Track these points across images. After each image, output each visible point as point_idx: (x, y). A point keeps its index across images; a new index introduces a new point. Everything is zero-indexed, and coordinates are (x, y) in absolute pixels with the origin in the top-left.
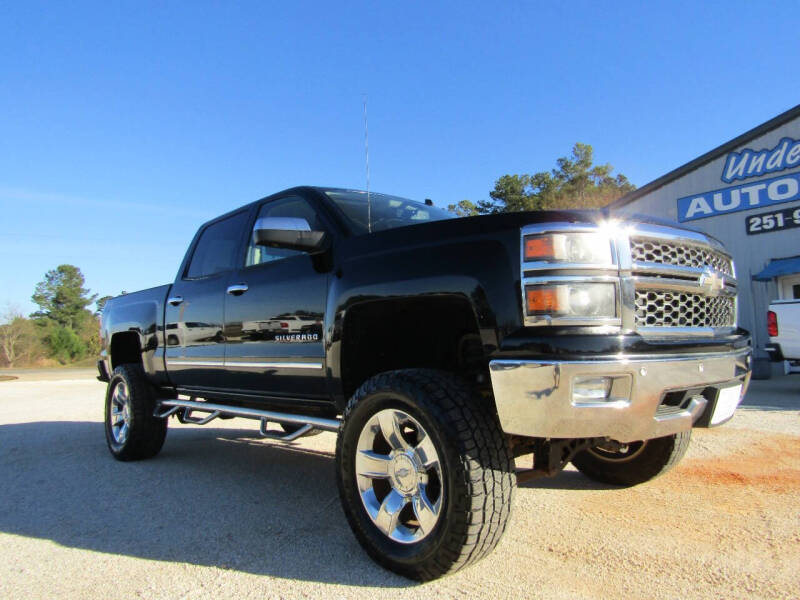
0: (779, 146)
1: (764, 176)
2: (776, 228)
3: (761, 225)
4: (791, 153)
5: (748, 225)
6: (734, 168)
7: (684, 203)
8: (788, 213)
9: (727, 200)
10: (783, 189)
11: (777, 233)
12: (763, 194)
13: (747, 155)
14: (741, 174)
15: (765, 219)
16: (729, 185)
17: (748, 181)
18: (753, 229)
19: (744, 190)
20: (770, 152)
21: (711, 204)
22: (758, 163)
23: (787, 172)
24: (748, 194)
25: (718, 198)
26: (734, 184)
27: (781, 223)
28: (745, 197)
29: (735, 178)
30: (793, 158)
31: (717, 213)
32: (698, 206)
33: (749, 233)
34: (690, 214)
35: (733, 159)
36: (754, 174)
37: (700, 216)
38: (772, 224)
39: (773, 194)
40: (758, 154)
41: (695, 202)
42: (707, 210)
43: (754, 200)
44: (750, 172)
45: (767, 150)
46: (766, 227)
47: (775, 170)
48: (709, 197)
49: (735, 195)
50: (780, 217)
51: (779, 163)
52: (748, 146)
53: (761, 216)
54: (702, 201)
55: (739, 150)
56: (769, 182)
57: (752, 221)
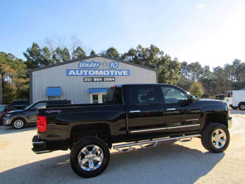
0: (91, 63)
1: (88, 69)
2: (90, 81)
3: (87, 80)
4: (94, 65)
5: (84, 80)
6: (81, 65)
7: (68, 71)
8: (93, 78)
9: (79, 72)
10: (92, 73)
11: (90, 82)
12: (88, 73)
13: (84, 63)
14: (83, 67)
15: (88, 79)
16: (80, 69)
17: (84, 69)
18: (85, 81)
19: (84, 71)
20: (90, 63)
21: (75, 72)
22: (87, 65)
23: (93, 69)
24: (84, 72)
25: (77, 71)
26: (81, 69)
27: (91, 80)
28: (84, 73)
29: (82, 67)
30: (94, 66)
31: (77, 75)
32: (72, 73)
33: (84, 81)
34: (70, 74)
35: (81, 63)
36: (86, 68)
37: (72, 75)
38: (89, 80)
39: (90, 73)
40: (87, 63)
41: (71, 71)
42: (75, 74)
43: (86, 74)
44: (85, 67)
45: (89, 63)
46: (88, 81)
47: (90, 68)
48: (75, 71)
49: (81, 71)
50: (91, 79)
51: (91, 66)
52: (85, 60)
53: (87, 78)
54: (73, 71)
55: (83, 61)
56: (89, 70)
57: (85, 79)
